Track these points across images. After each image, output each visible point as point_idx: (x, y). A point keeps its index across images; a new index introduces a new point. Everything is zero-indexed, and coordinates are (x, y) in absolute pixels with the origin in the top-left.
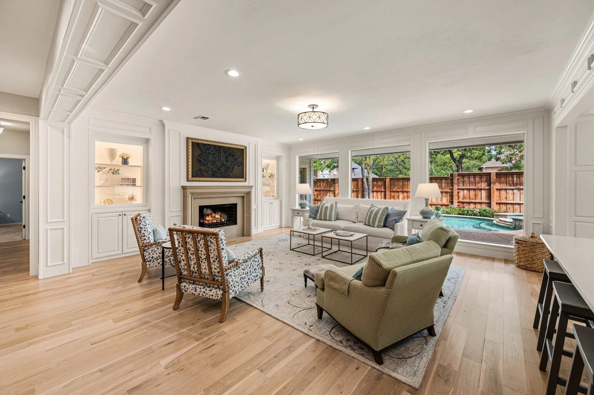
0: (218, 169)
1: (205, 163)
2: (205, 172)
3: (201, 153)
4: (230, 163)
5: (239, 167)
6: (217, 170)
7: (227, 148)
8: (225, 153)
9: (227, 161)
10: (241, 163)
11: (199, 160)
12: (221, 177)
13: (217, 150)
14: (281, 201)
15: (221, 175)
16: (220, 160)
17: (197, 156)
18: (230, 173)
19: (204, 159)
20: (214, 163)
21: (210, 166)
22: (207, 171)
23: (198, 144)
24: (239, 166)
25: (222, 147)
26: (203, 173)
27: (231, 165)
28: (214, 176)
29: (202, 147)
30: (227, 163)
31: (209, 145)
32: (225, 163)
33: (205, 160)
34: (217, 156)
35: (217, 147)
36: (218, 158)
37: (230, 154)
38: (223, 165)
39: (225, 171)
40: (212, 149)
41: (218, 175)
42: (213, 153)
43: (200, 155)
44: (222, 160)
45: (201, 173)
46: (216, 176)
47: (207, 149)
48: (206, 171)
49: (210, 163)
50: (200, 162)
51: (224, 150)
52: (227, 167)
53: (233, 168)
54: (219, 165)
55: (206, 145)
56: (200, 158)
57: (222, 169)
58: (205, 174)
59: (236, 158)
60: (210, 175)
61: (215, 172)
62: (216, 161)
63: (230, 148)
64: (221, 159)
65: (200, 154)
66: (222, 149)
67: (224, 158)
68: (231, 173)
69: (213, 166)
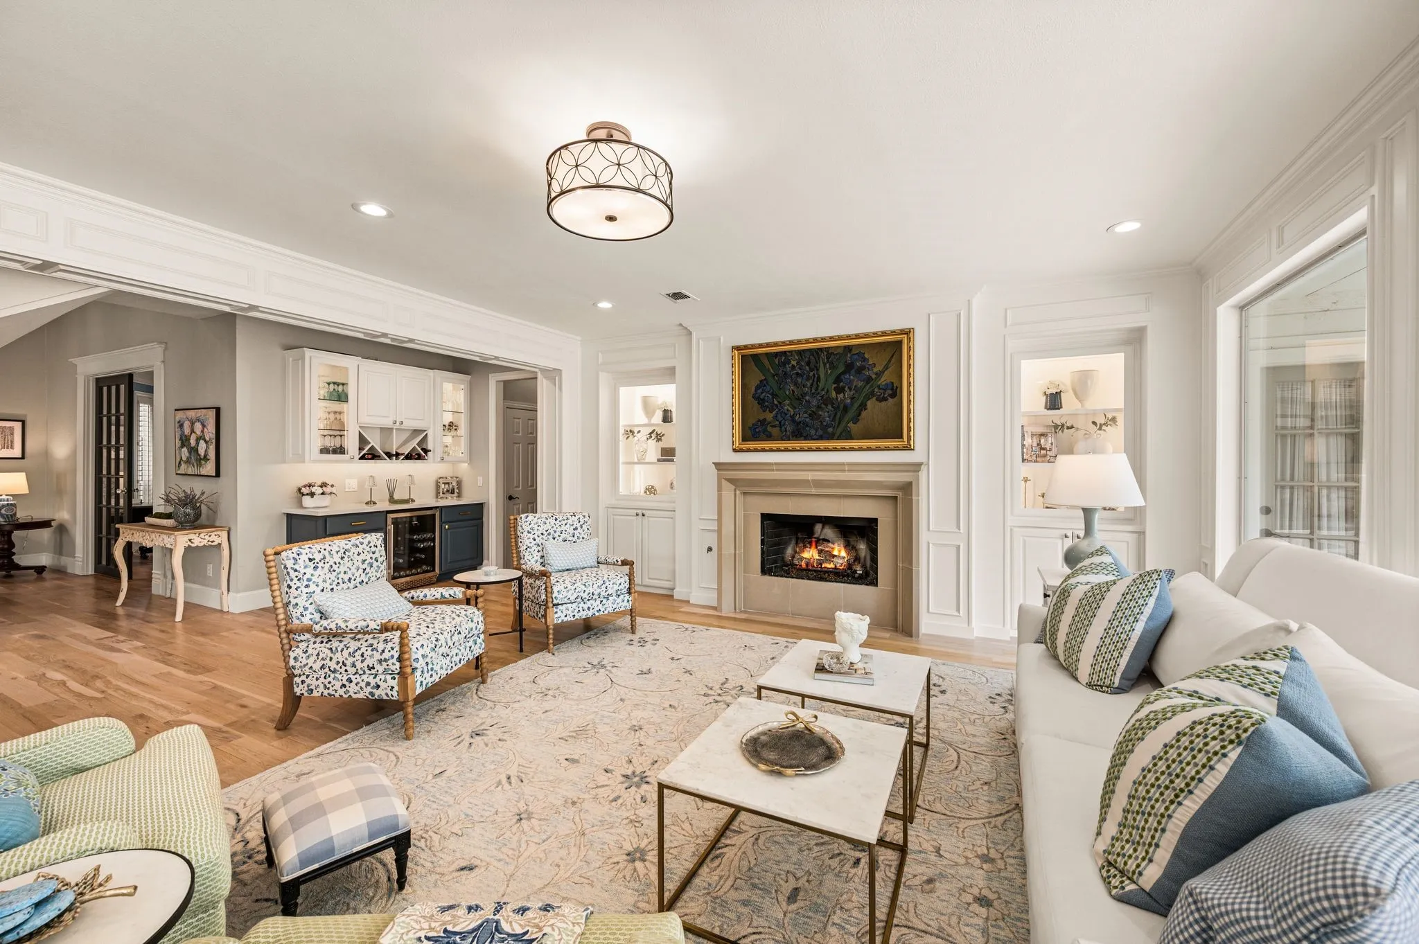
0: (810, 415)
1: (776, 402)
2: (774, 426)
3: (763, 378)
4: (848, 393)
5: (883, 404)
6: (807, 420)
7: (841, 351)
8: (833, 367)
9: (839, 390)
10: (892, 389)
11: (759, 397)
12: (821, 438)
13: (808, 364)
14: (1141, 534)
15: (820, 432)
16: (817, 389)
17: (754, 389)
18: (851, 424)
19: (772, 394)
20: (799, 399)
21: (788, 410)
22: (780, 423)
23: (756, 358)
24: (885, 399)
25: (821, 349)
26: (769, 429)
27: (852, 398)
28: (801, 436)
29: (766, 363)
30: (841, 396)
31: (785, 353)
32: (834, 394)
33: (774, 395)
34: (808, 379)
35: (807, 354)
36: (812, 384)
37: (849, 367)
38: (827, 401)
39: (834, 419)
40: (794, 363)
41: (813, 432)
42: (797, 374)
43: (762, 385)
44: (823, 390)
45: (765, 431)
46: (804, 434)
47: (779, 365)
48: (777, 423)
49: (787, 402)
50: (761, 402)
51: (828, 359)
52: (838, 407)
53: (863, 406)
54: (815, 403)
55: (777, 354)
56: (762, 393)
57: (825, 415)
58: (775, 431)
59: (874, 376)
60: (788, 433)
61: (804, 424)
62: (806, 394)
63: (848, 348)
64: (821, 385)
65: (761, 381)
66: (823, 356)
67: (831, 380)
68: (855, 423)
69: (795, 408)
